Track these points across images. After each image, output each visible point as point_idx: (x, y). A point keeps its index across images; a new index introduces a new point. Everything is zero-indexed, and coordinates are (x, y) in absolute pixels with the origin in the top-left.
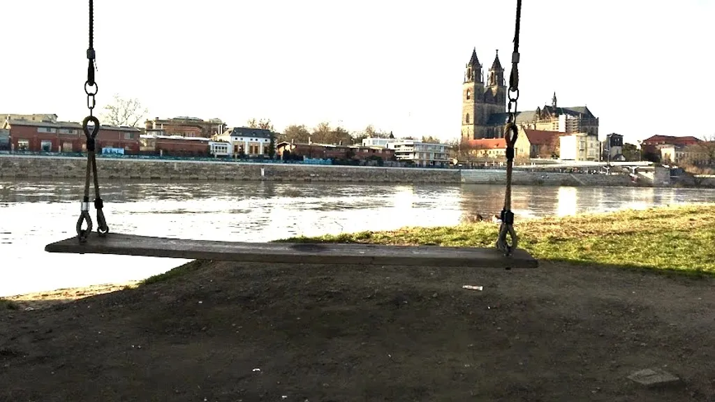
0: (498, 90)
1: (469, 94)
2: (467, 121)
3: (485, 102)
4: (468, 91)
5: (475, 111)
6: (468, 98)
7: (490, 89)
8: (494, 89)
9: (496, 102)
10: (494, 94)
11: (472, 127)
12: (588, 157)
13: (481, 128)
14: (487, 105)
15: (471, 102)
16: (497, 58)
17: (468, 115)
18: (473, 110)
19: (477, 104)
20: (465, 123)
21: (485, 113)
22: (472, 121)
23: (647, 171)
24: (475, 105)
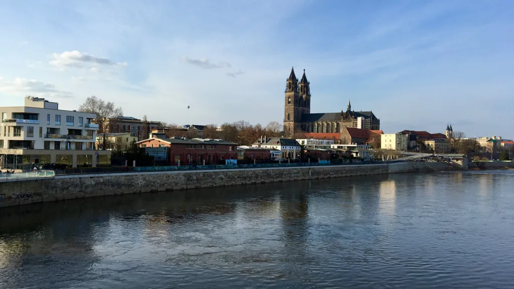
0: (306, 97)
1: (290, 100)
2: (289, 119)
3: (300, 106)
4: (289, 98)
5: (294, 112)
6: (289, 102)
7: (302, 96)
8: (304, 96)
9: (305, 106)
10: (304, 100)
11: (292, 123)
12: (402, 148)
13: (297, 124)
14: (300, 108)
15: (292, 106)
16: (304, 73)
17: (289, 115)
18: (293, 111)
19: (296, 107)
20: (287, 120)
21: (300, 114)
22: (292, 118)
23: (457, 160)
24: (294, 108)
